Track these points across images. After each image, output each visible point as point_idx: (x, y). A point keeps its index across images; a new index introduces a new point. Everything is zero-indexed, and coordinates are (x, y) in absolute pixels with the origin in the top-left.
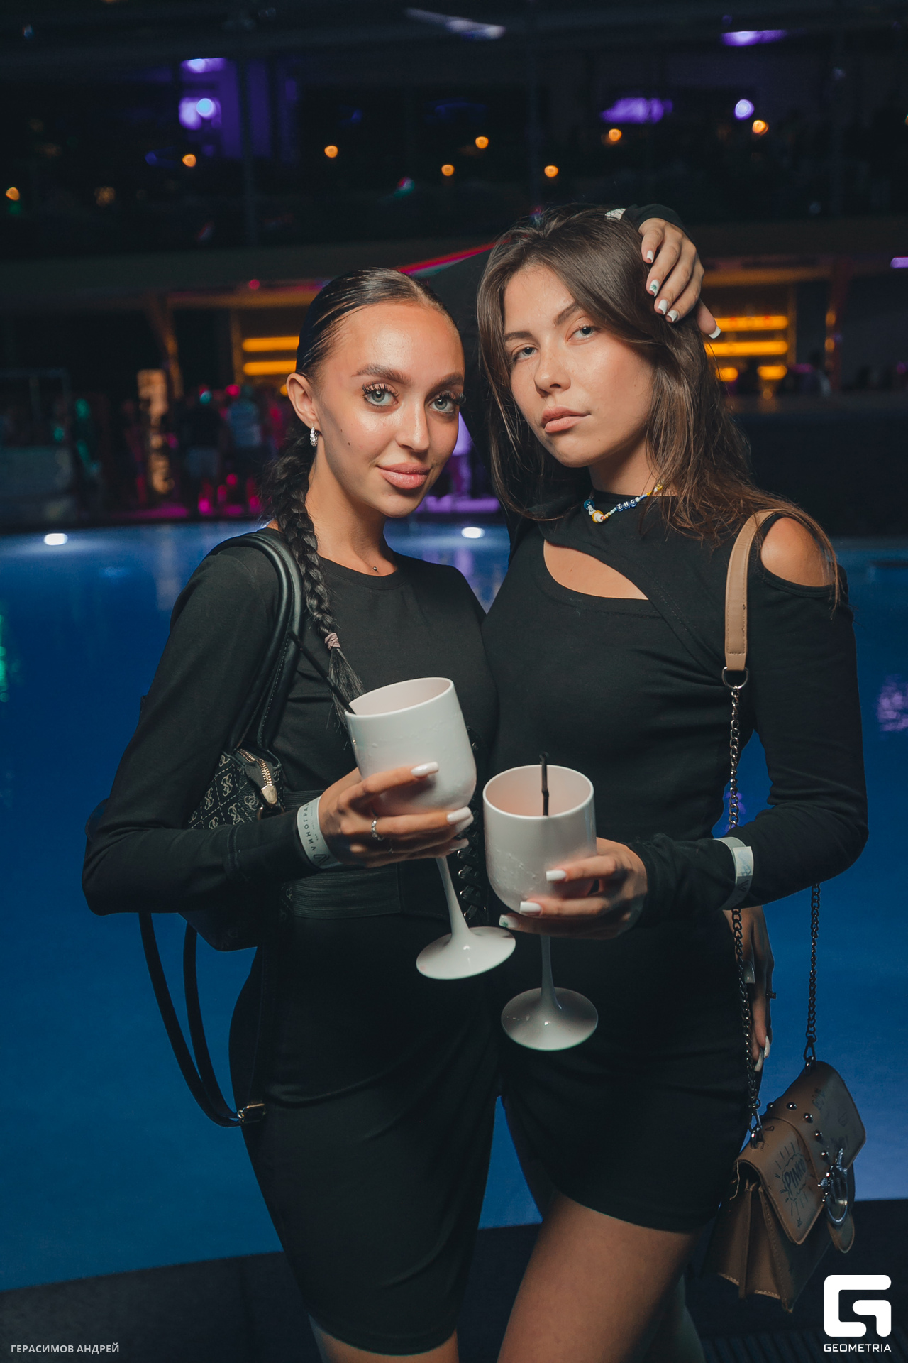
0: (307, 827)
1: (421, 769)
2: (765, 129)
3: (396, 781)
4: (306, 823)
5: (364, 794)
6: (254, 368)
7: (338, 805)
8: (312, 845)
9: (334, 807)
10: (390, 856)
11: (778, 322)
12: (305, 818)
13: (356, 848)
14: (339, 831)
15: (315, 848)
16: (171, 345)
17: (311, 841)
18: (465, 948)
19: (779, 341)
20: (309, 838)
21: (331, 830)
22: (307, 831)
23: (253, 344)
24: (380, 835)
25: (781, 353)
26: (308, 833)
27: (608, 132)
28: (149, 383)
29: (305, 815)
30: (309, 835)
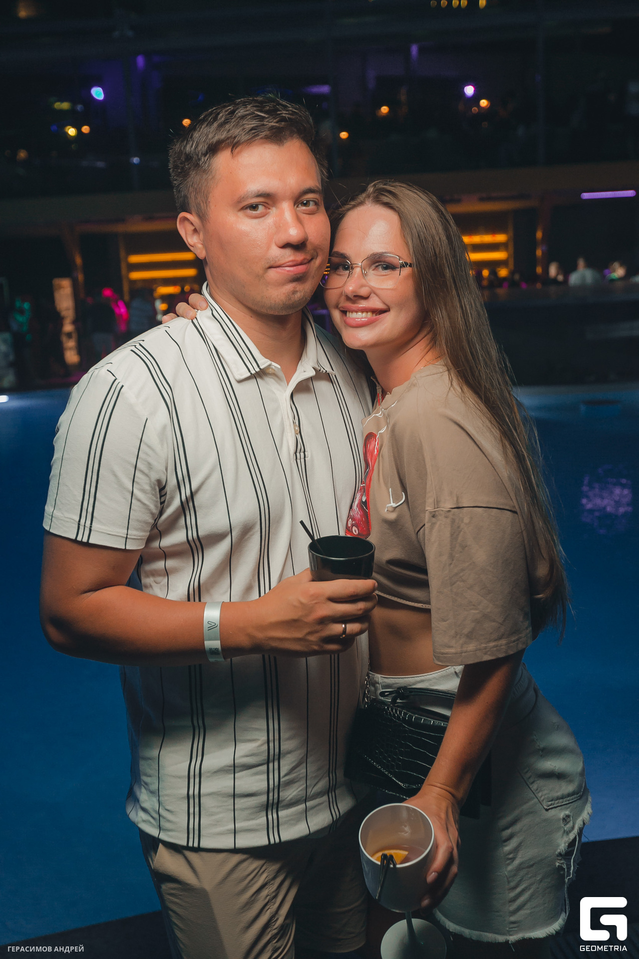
2: (487, 105)
6: (136, 275)
11: (501, 238)
16: (78, 260)
19: (502, 251)
23: (135, 259)
25: (505, 259)
27: (380, 109)
28: (60, 287)
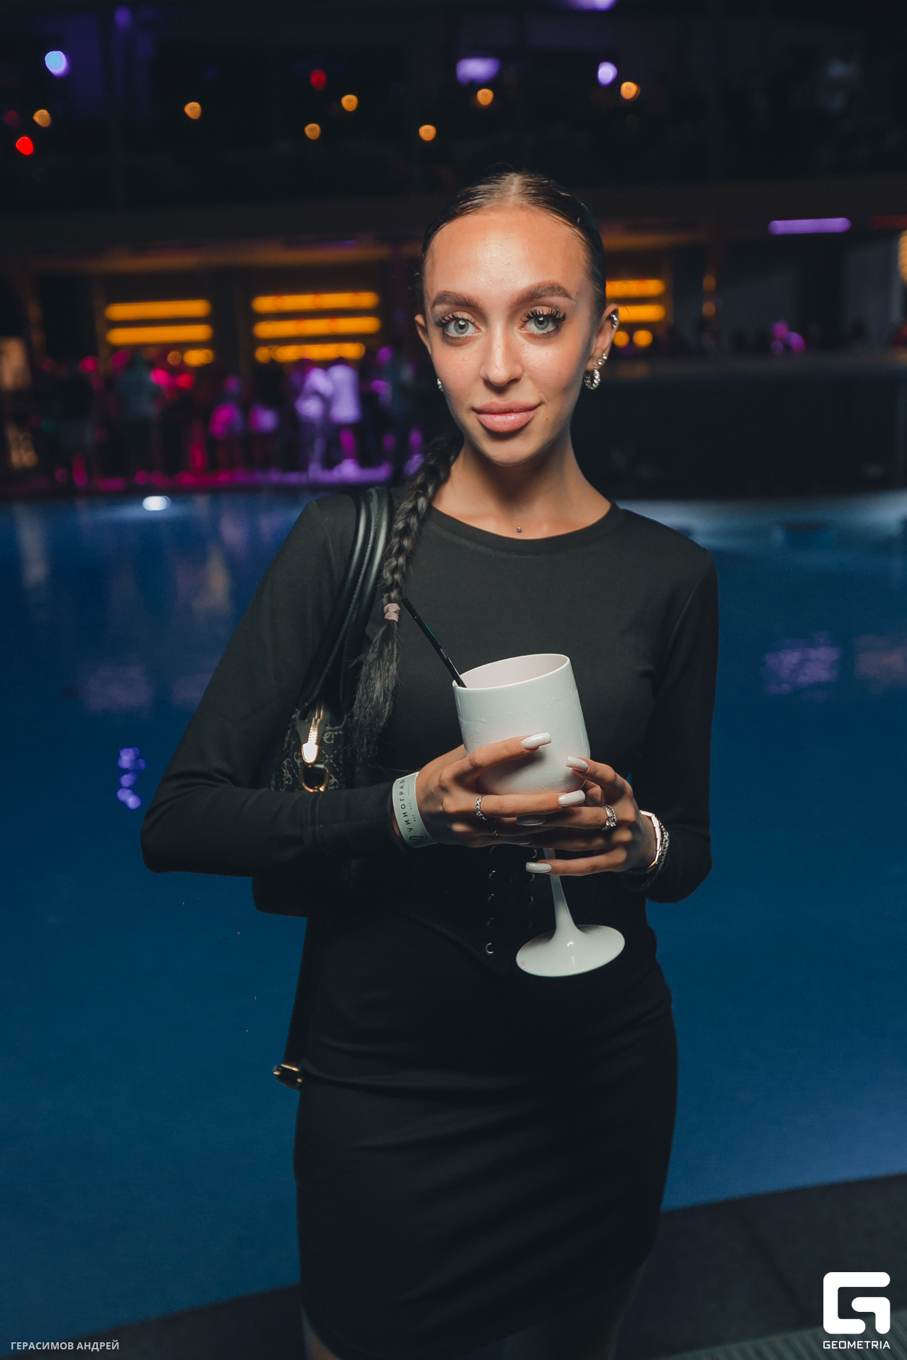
0: (403, 807)
1: (532, 740)
3: (505, 753)
4: (403, 802)
5: (470, 767)
6: (118, 336)
7: (440, 781)
8: (409, 826)
9: (435, 782)
10: (494, 838)
11: (653, 287)
12: (402, 798)
13: (459, 828)
14: (441, 808)
15: (411, 829)
16: (34, 313)
17: (407, 822)
18: (568, 945)
20: (406, 819)
21: (431, 807)
22: (404, 811)
23: (119, 311)
24: (485, 814)
25: (660, 318)
26: (404, 813)
27: (476, 93)
29: (401, 793)
30: (405, 816)
